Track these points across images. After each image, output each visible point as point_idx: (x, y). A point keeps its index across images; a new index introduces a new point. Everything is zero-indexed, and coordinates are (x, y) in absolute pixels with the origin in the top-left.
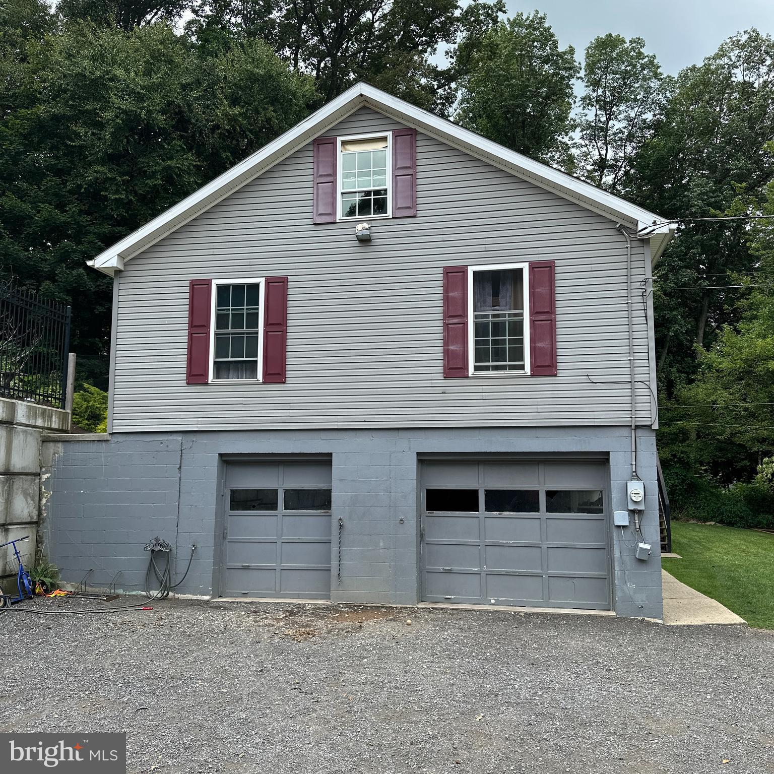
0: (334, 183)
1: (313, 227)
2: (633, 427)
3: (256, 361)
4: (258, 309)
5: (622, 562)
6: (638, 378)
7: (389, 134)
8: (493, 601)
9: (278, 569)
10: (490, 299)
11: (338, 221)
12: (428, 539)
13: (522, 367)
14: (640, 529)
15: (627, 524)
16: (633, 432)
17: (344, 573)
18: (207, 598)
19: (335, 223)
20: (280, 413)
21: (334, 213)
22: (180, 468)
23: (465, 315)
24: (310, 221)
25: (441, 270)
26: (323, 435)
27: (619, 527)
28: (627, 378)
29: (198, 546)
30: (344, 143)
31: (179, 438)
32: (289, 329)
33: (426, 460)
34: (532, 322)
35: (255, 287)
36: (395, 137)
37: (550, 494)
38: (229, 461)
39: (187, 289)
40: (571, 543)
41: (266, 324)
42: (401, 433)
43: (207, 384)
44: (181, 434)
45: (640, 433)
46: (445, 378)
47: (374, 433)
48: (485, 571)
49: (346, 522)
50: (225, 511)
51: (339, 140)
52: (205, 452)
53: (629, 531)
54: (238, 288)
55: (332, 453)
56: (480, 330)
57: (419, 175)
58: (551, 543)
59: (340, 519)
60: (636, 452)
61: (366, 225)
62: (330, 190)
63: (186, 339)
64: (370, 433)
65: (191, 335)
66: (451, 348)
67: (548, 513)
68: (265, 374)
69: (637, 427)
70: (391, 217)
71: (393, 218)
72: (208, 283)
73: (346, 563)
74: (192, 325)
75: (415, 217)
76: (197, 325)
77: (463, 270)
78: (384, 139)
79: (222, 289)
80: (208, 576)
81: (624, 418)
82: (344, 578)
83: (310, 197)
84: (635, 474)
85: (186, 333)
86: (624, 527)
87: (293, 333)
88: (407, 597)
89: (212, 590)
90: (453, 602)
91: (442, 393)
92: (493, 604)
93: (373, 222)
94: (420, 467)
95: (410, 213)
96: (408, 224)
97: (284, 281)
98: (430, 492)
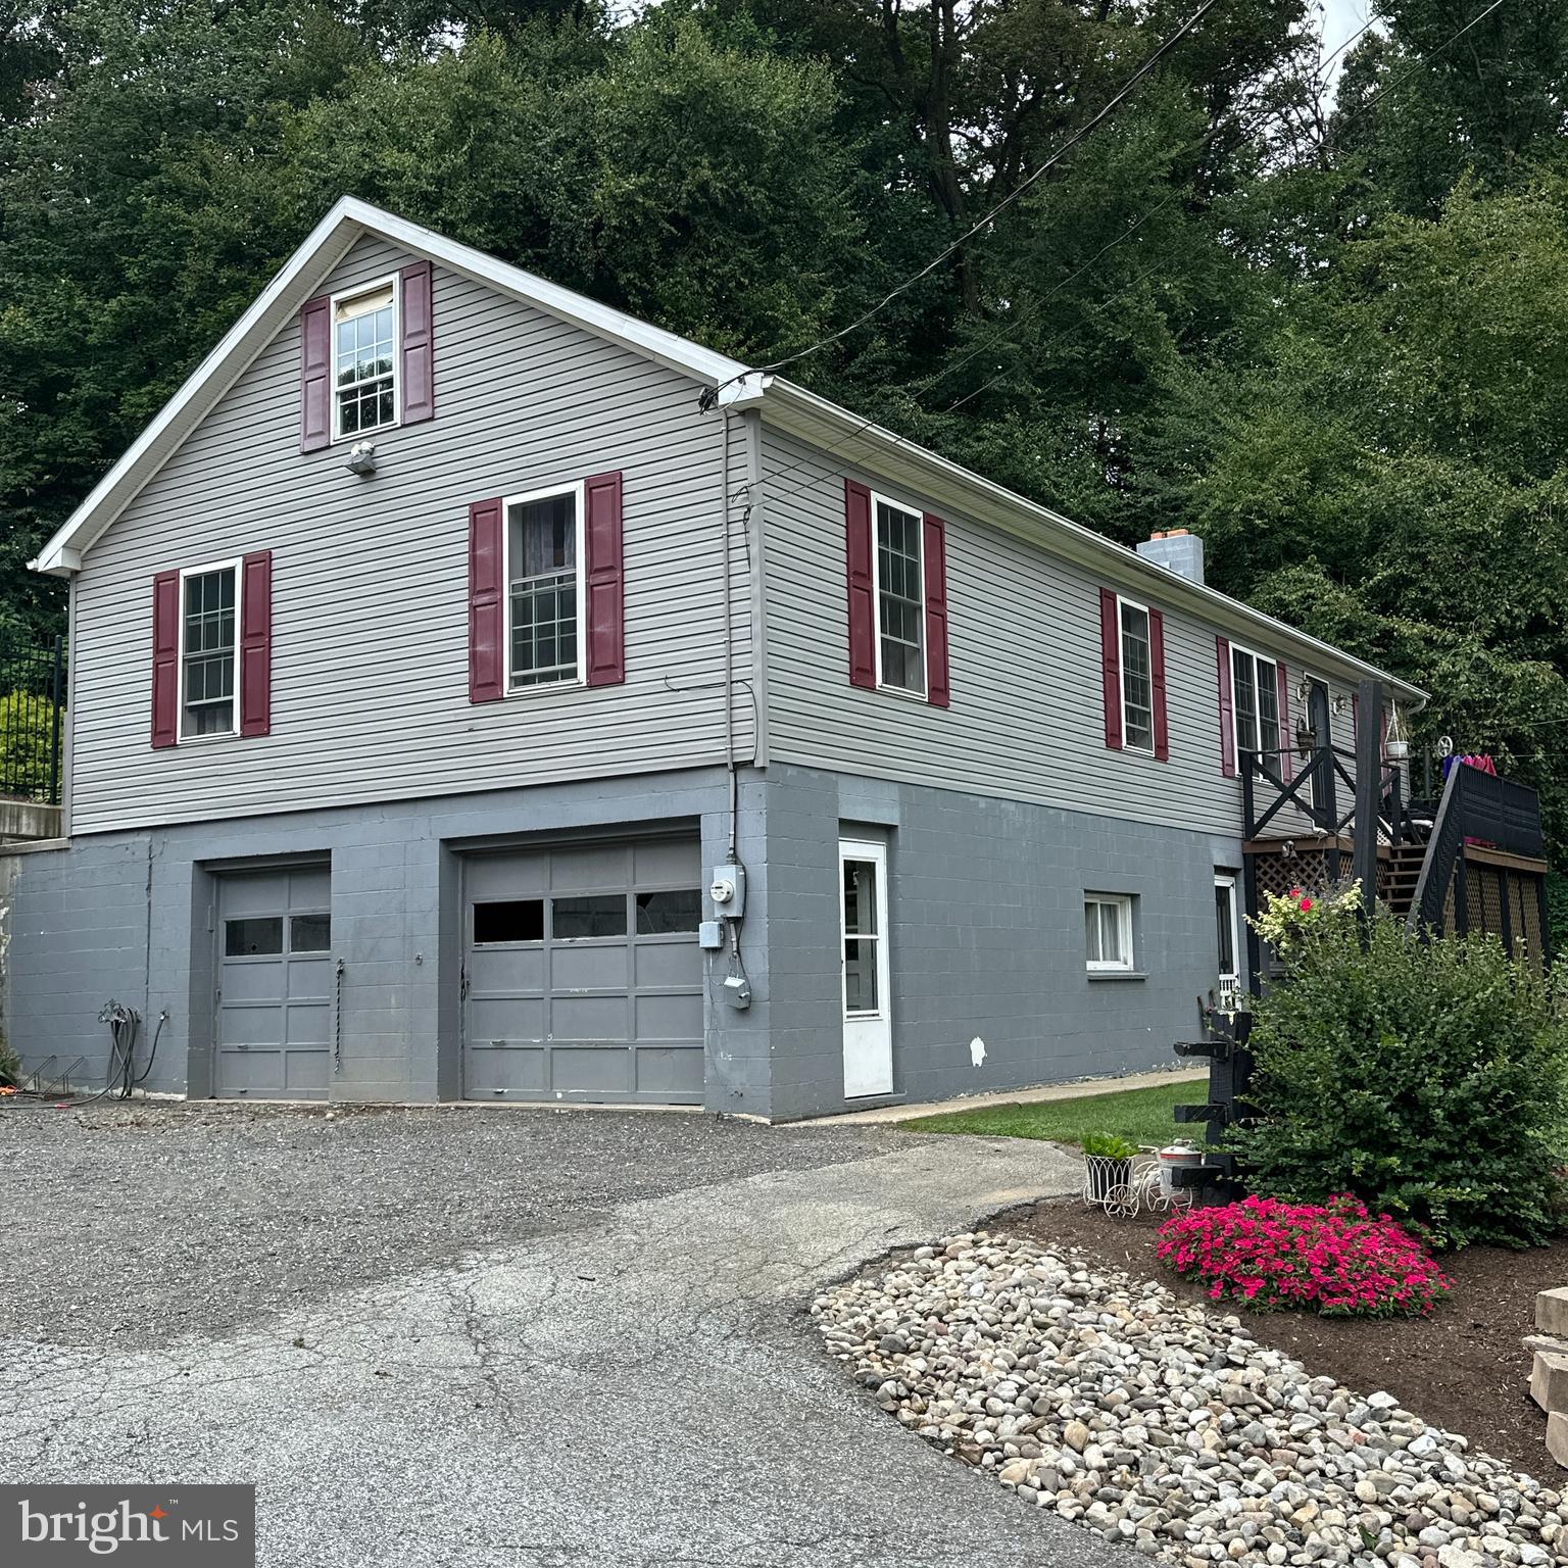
0: (327, 376)
1: (301, 460)
2: (731, 767)
3: (232, 701)
4: (233, 611)
5: (713, 1015)
6: (737, 674)
7: (395, 278)
8: (559, 1096)
9: (283, 1051)
10: (548, 553)
11: (332, 443)
12: (476, 991)
13: (573, 673)
14: (738, 951)
15: (716, 944)
16: (732, 775)
17: (346, 1052)
18: (182, 1097)
19: (329, 447)
20: (260, 786)
21: (325, 431)
22: (149, 888)
23: (498, 588)
24: (296, 451)
25: (466, 511)
26: (319, 818)
27: (708, 950)
28: (721, 677)
29: (172, 1016)
30: (342, 304)
31: (145, 838)
32: (275, 641)
33: (463, 853)
34: (590, 588)
35: (229, 575)
36: (404, 281)
37: (643, 900)
38: (217, 874)
39: (151, 591)
40: (667, 987)
41: (245, 636)
42: (421, 806)
43: (174, 746)
44: (149, 833)
45: (743, 775)
46: (473, 702)
47: (387, 810)
48: (550, 1043)
49: (348, 967)
50: (217, 959)
51: (334, 300)
52: (177, 860)
53: (724, 958)
54: (211, 577)
55: (330, 850)
56: (521, 611)
57: (438, 344)
58: (646, 988)
59: (340, 962)
60: (735, 812)
61: (366, 446)
62: (320, 392)
63: (149, 674)
64: (378, 810)
65: (156, 665)
66: (479, 648)
67: (639, 936)
68: (244, 721)
69: (738, 766)
70: (399, 425)
71: (403, 426)
72: (174, 575)
73: (350, 1037)
74: (158, 650)
75: (432, 419)
76: (163, 649)
77: (494, 506)
78: (388, 288)
79: (193, 581)
80: (183, 1064)
81: (717, 752)
82: (345, 1061)
83: (298, 407)
84: (732, 852)
85: (150, 664)
86: (714, 950)
87: (281, 647)
88: (421, 1091)
89: (188, 1085)
90: (507, 1097)
91: (470, 730)
92: (559, 1101)
93: (377, 437)
94: (460, 865)
95: (425, 413)
96: (423, 435)
97: (266, 558)
98: (478, 908)
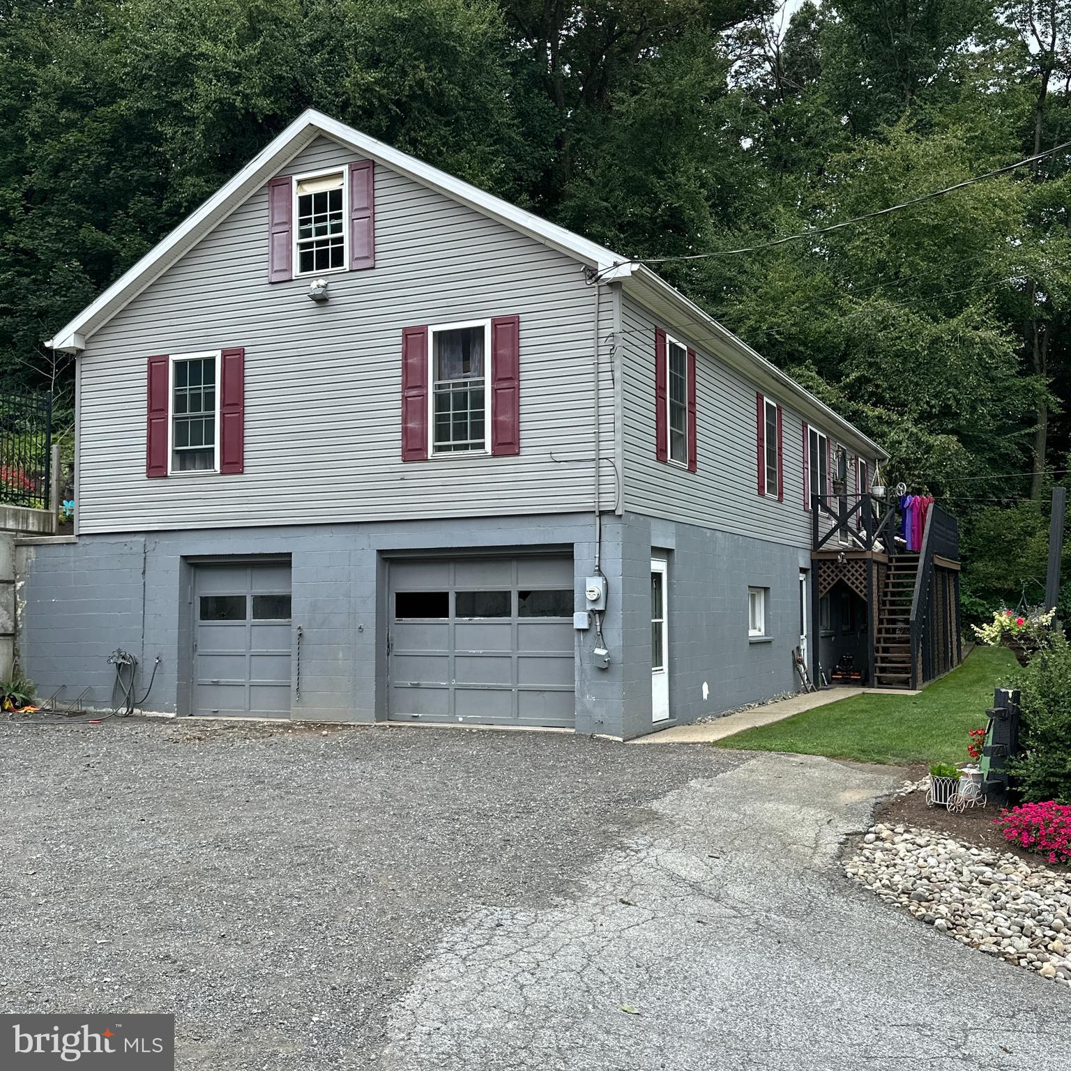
0: (289, 231)
1: (269, 287)
2: (597, 513)
3: (213, 448)
4: (214, 387)
5: (582, 671)
6: (603, 454)
7: (345, 169)
8: (461, 719)
9: (247, 685)
10: (460, 365)
11: (294, 278)
12: (397, 650)
13: (482, 446)
14: (601, 632)
15: (586, 626)
16: (598, 519)
17: (304, 687)
18: (172, 715)
19: (291, 280)
20: (237, 508)
21: (289, 269)
22: (144, 573)
23: (424, 386)
24: (265, 280)
25: (400, 332)
26: (282, 532)
27: (579, 630)
28: (592, 455)
29: (163, 660)
30: (300, 182)
31: (141, 539)
32: (247, 410)
33: (390, 559)
34: (494, 391)
35: (211, 362)
36: (352, 171)
37: (523, 595)
38: (195, 564)
39: (145, 368)
40: (542, 652)
41: (223, 405)
42: (361, 527)
43: (166, 476)
44: (144, 535)
45: (605, 519)
46: (405, 461)
47: (334, 529)
48: (453, 685)
49: (305, 631)
50: (194, 621)
51: (295, 178)
52: (168, 555)
53: (590, 636)
54: (195, 363)
55: (291, 553)
56: (441, 402)
57: (378, 217)
58: (522, 652)
59: (299, 628)
60: (600, 542)
61: (322, 282)
62: (284, 242)
63: (145, 426)
64: (329, 528)
65: (150, 421)
66: (410, 425)
67: (520, 618)
68: (223, 463)
69: (602, 513)
70: (348, 270)
71: (351, 271)
72: (165, 359)
73: (307, 678)
74: (151, 409)
75: (373, 268)
76: (156, 408)
77: (422, 330)
78: (340, 175)
79: (180, 365)
80: (173, 693)
81: (588, 502)
82: (303, 694)
83: (265, 250)
84: (597, 568)
85: (145, 418)
86: (584, 630)
87: (251, 414)
88: (365, 714)
89: (177, 707)
90: (422, 719)
91: (401, 479)
92: (461, 723)
93: (330, 277)
94: (387, 566)
95: (368, 263)
96: (366, 279)
97: (240, 352)
98: (399, 596)
